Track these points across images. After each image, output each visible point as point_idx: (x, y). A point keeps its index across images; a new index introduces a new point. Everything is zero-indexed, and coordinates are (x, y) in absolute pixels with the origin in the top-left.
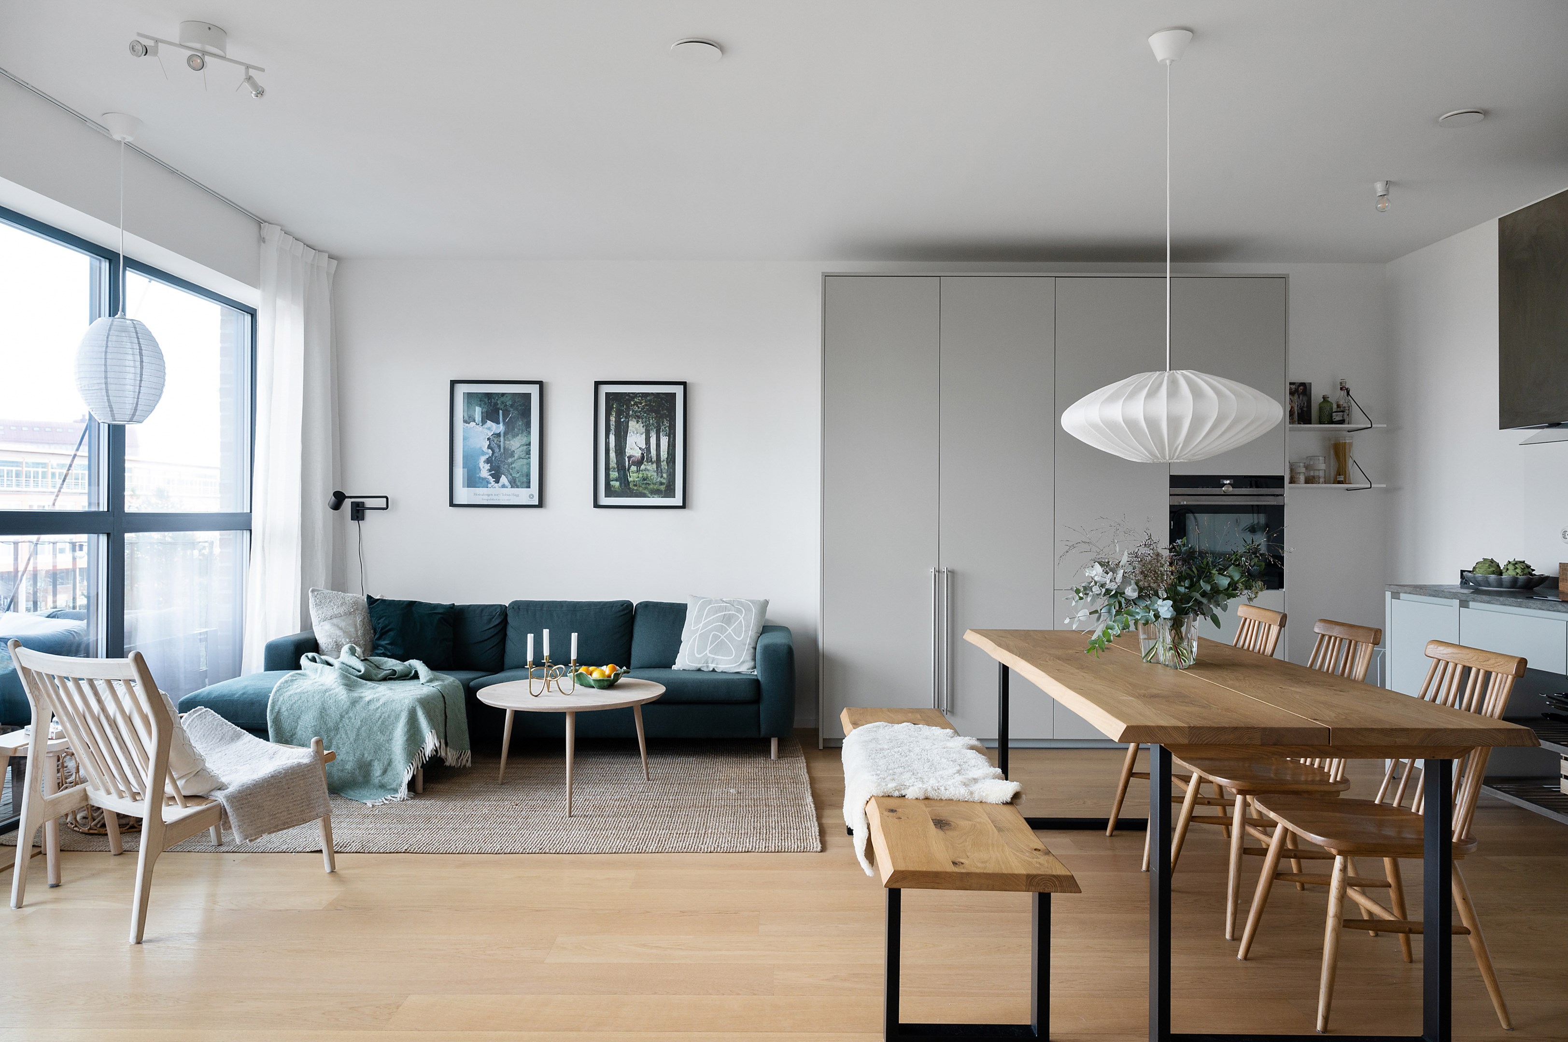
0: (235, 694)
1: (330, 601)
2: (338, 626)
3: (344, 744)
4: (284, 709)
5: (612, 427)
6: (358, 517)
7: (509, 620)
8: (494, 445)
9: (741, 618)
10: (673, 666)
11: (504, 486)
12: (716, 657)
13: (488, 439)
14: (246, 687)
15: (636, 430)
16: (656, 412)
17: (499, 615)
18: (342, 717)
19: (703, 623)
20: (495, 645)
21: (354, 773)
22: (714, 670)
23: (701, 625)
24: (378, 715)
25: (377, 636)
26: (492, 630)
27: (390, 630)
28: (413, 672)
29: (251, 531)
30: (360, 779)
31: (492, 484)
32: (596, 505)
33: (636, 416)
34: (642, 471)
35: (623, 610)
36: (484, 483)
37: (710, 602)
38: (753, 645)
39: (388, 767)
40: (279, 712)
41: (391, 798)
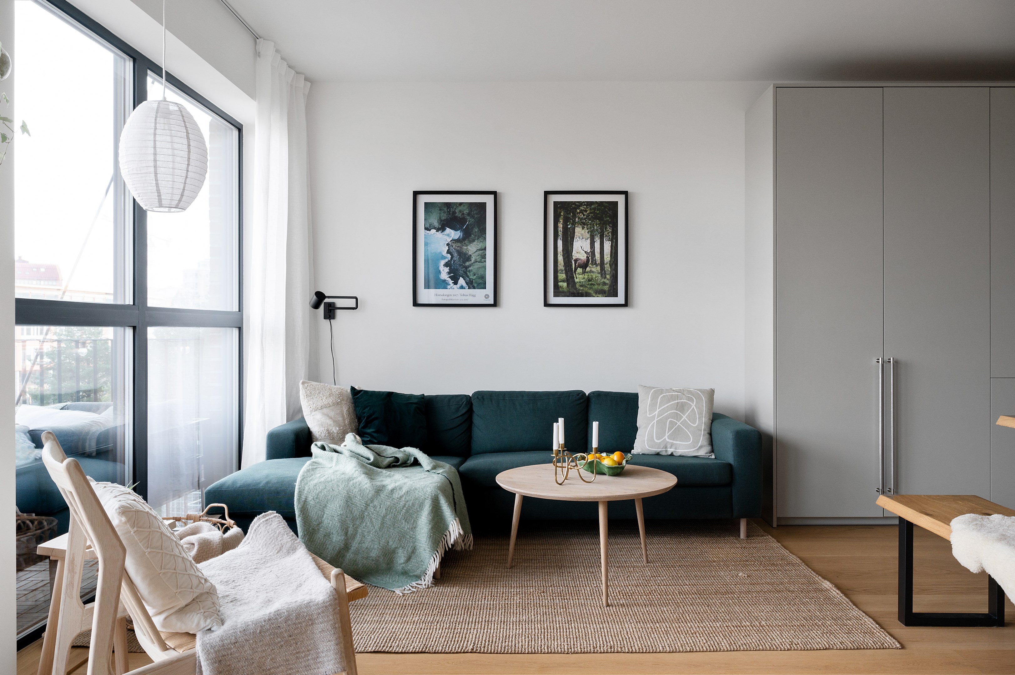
0: (259, 483)
1: (319, 393)
2: (328, 416)
3: (369, 532)
4: (310, 498)
5: (560, 233)
6: (330, 316)
7: (475, 409)
8: (452, 250)
9: (693, 406)
10: (632, 451)
11: (462, 287)
12: (675, 442)
13: (448, 245)
14: (267, 476)
15: (582, 235)
16: (600, 219)
17: (466, 404)
18: (367, 505)
19: (658, 410)
20: (464, 432)
21: (378, 560)
22: (672, 455)
23: (657, 412)
24: (402, 503)
25: (362, 425)
26: (460, 418)
27: (376, 419)
28: (413, 459)
29: (240, 329)
30: (384, 566)
31: (451, 286)
32: (546, 304)
33: (582, 223)
34: (587, 272)
35: (579, 399)
36: (442, 284)
37: (661, 391)
38: (708, 430)
39: (412, 553)
40: (305, 501)
41: (417, 585)
